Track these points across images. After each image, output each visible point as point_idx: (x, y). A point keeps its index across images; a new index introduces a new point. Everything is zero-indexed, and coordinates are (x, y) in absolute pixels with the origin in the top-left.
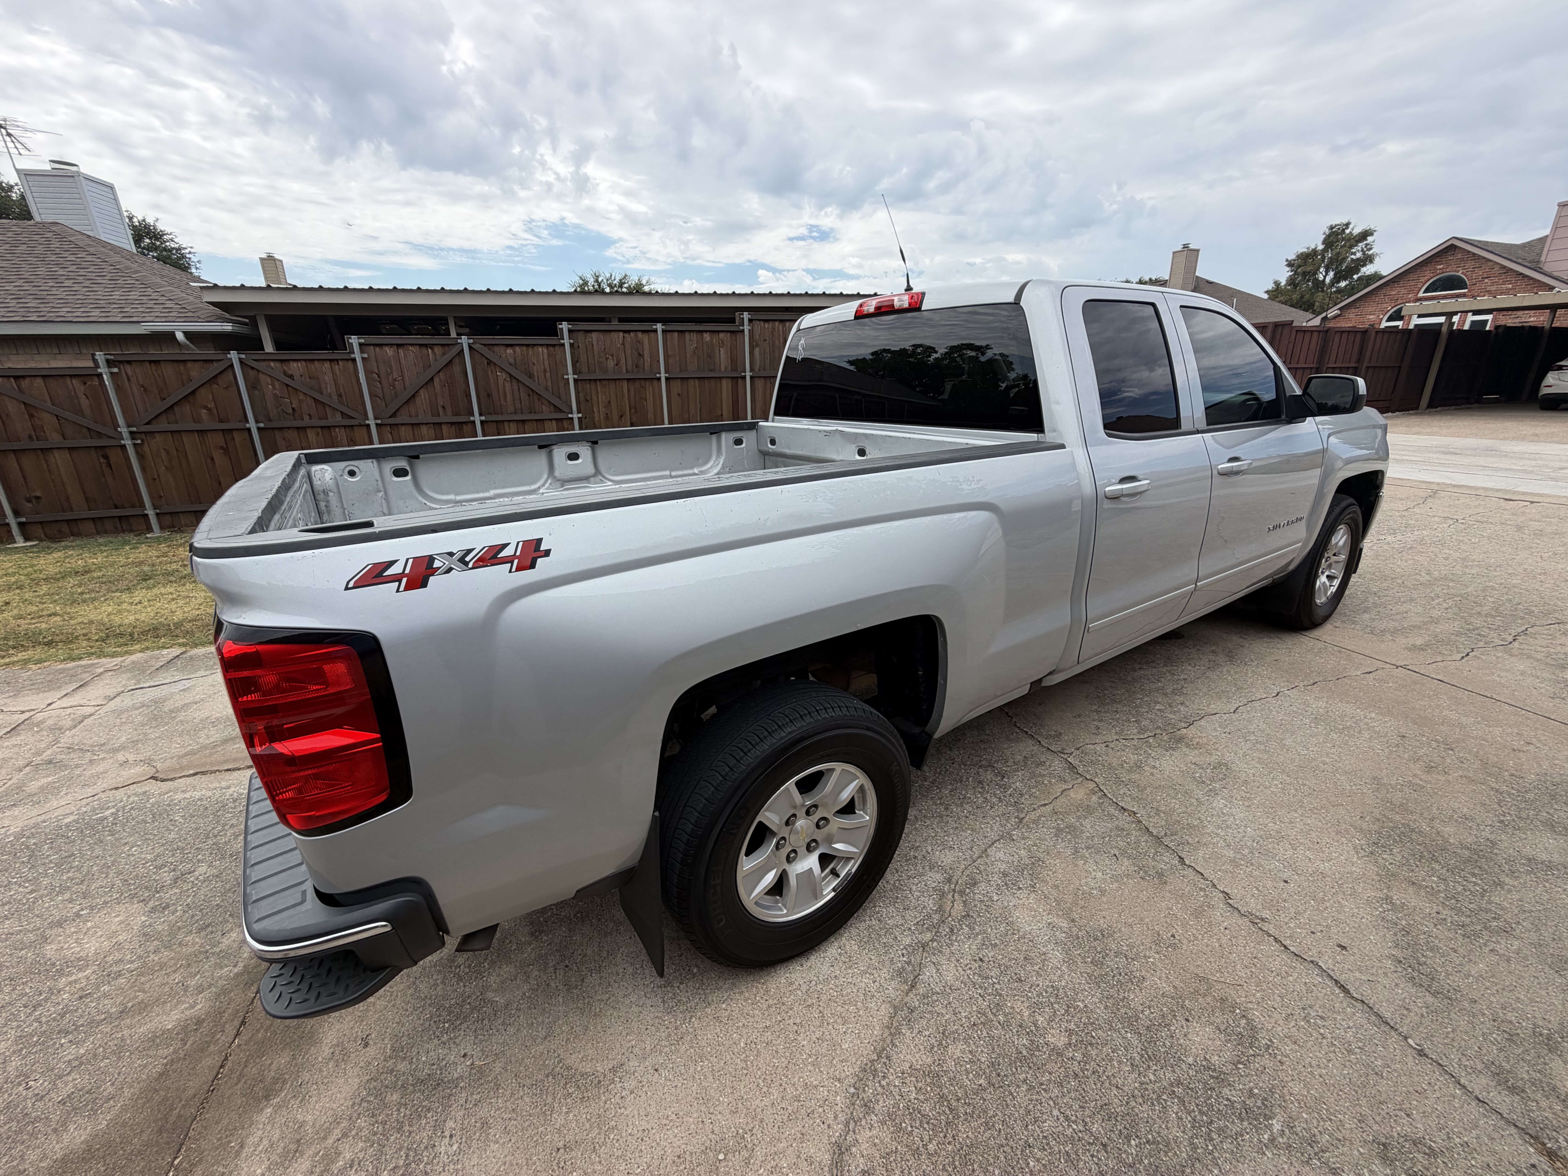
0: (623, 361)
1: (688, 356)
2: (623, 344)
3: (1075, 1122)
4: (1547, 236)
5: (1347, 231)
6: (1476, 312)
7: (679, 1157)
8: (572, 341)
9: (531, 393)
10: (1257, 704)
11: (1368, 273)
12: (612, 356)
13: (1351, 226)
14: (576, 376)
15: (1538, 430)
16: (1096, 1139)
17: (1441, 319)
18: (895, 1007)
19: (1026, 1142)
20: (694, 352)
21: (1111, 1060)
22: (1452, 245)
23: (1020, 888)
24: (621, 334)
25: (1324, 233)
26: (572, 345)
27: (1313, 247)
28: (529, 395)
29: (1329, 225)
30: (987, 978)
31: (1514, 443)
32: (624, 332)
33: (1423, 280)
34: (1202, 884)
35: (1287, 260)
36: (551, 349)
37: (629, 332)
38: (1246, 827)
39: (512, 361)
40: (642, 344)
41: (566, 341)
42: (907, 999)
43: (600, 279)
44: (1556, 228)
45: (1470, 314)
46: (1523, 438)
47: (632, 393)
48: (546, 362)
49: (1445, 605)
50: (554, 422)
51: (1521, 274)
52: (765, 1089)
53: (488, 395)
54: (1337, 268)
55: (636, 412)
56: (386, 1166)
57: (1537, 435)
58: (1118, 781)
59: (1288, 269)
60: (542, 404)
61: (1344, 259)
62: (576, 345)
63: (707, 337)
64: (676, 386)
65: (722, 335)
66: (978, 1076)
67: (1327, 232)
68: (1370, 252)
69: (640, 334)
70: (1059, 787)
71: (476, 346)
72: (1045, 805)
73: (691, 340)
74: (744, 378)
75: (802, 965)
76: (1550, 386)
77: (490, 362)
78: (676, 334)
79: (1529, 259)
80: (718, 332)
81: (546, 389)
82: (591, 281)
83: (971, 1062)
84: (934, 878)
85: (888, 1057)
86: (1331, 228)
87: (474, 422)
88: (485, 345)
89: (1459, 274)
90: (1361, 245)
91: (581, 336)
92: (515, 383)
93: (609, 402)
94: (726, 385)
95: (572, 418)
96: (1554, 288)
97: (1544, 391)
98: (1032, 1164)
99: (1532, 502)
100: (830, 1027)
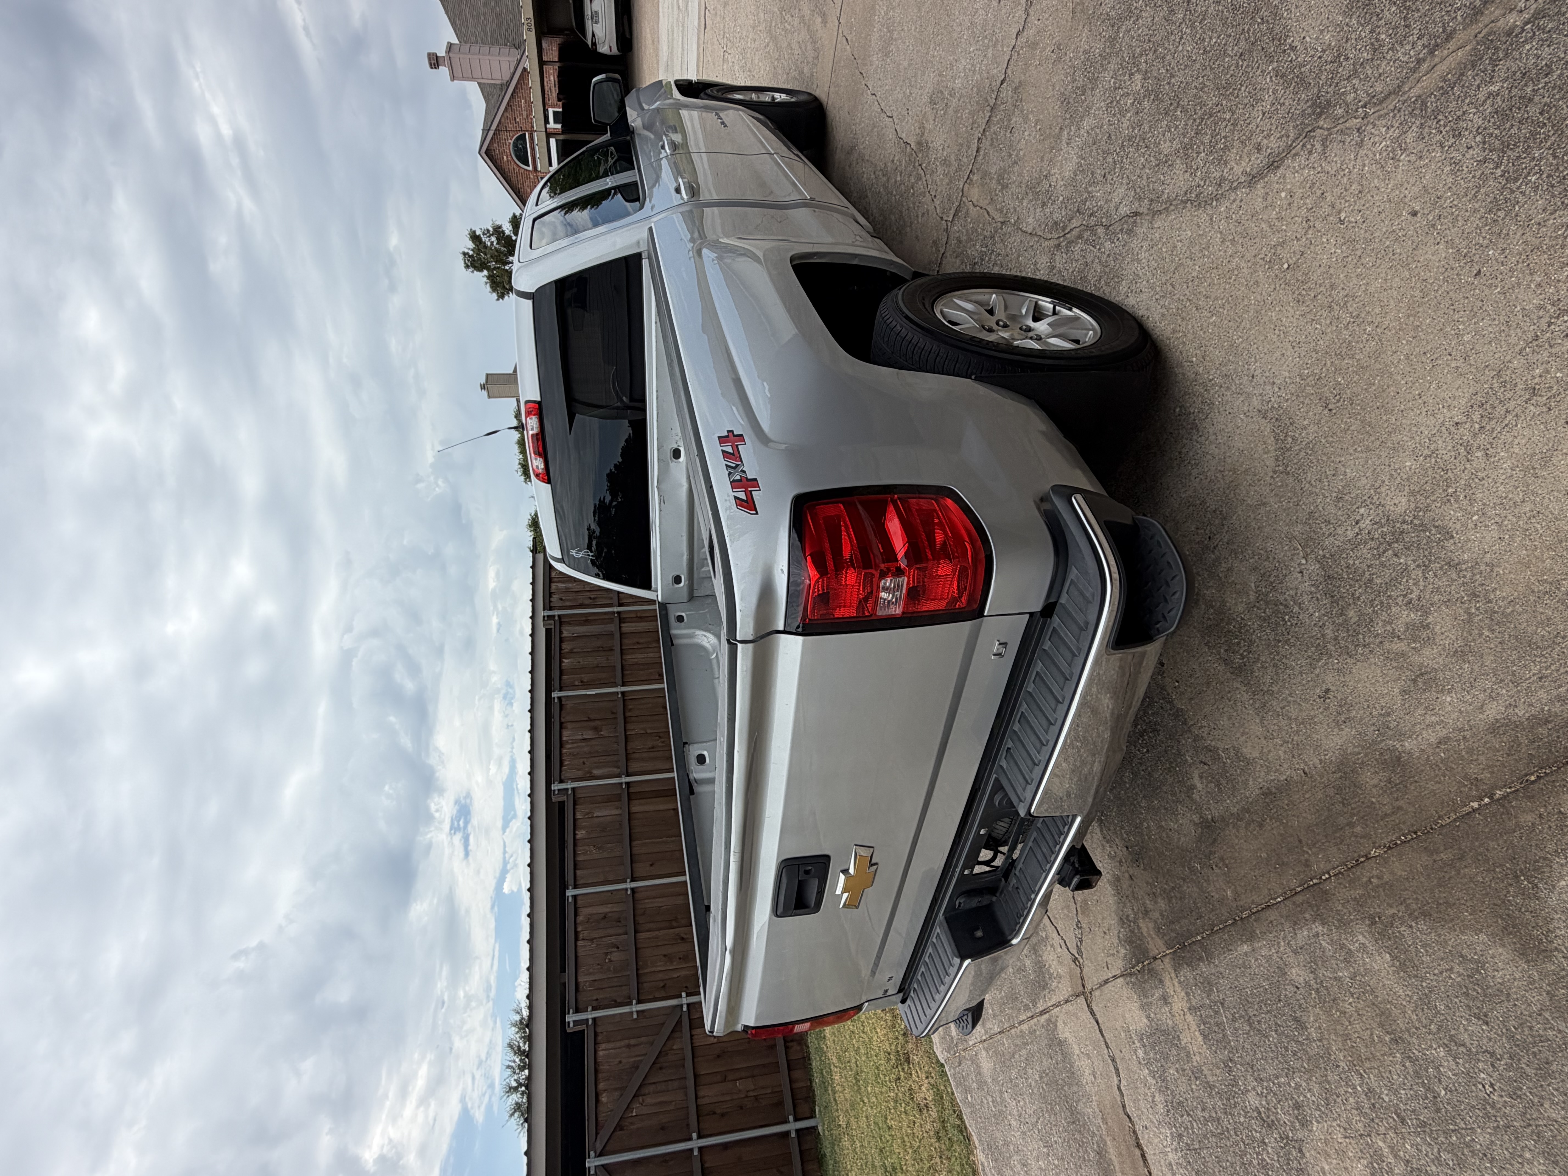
0: (613, 940)
1: (605, 855)
2: (592, 940)
3: (1182, 31)
4: (479, 84)
5: (471, 253)
6: (547, 121)
7: (1298, 301)
8: (590, 1008)
9: (658, 1066)
10: (883, 105)
11: (511, 228)
12: (607, 954)
13: (466, 251)
14: (634, 1002)
15: (649, 42)
16: (1186, 10)
17: (553, 141)
18: (1153, 216)
19: (1203, 54)
20: (599, 848)
21: (1139, 35)
22: (486, 153)
23: (1050, 186)
24: (580, 943)
25: (473, 272)
26: (594, 1009)
27: (485, 279)
28: (661, 1068)
29: (464, 269)
30: (1115, 162)
31: (660, 53)
32: (576, 939)
33: (517, 170)
34: (1015, 57)
35: (498, 299)
36: (599, 1038)
37: (576, 933)
38: (970, 53)
39: (617, 1094)
40: (591, 915)
41: (590, 1015)
42: (1146, 211)
43: (514, 1084)
44: (472, 79)
45: (548, 126)
46: (657, 50)
47: (652, 925)
48: (618, 1044)
49: (790, 19)
50: (694, 1032)
51: (512, 95)
52: (1236, 272)
53: (663, 1128)
54: (505, 255)
55: (676, 919)
56: (1398, 566)
57: (653, 41)
58: (958, 169)
59: (506, 297)
60: (672, 1049)
61: (497, 250)
62: (595, 1004)
63: (581, 834)
64: (641, 868)
65: (579, 816)
66: (1176, 119)
67: (471, 269)
68: (491, 229)
69: (580, 919)
70: (973, 211)
71: (599, 1146)
72: (988, 213)
73: (586, 853)
74: (628, 784)
75: (1148, 317)
76: (610, 47)
77: (619, 1127)
78: (578, 872)
79: (499, 92)
80: (575, 820)
81: (652, 1043)
82: (515, 1097)
83: (1170, 131)
84: (1060, 259)
85: (1186, 194)
86: (467, 267)
87: (701, 1149)
88: (597, 1134)
89: (512, 142)
90: (484, 239)
91: (583, 998)
92: (646, 1090)
93: (665, 956)
94: (638, 807)
95: (688, 1005)
96: (525, 69)
97: (615, 51)
98: (1214, 40)
99: (706, 8)
100: (1181, 256)
